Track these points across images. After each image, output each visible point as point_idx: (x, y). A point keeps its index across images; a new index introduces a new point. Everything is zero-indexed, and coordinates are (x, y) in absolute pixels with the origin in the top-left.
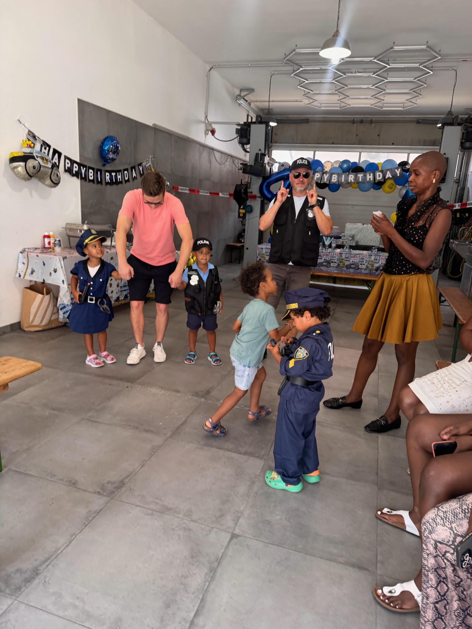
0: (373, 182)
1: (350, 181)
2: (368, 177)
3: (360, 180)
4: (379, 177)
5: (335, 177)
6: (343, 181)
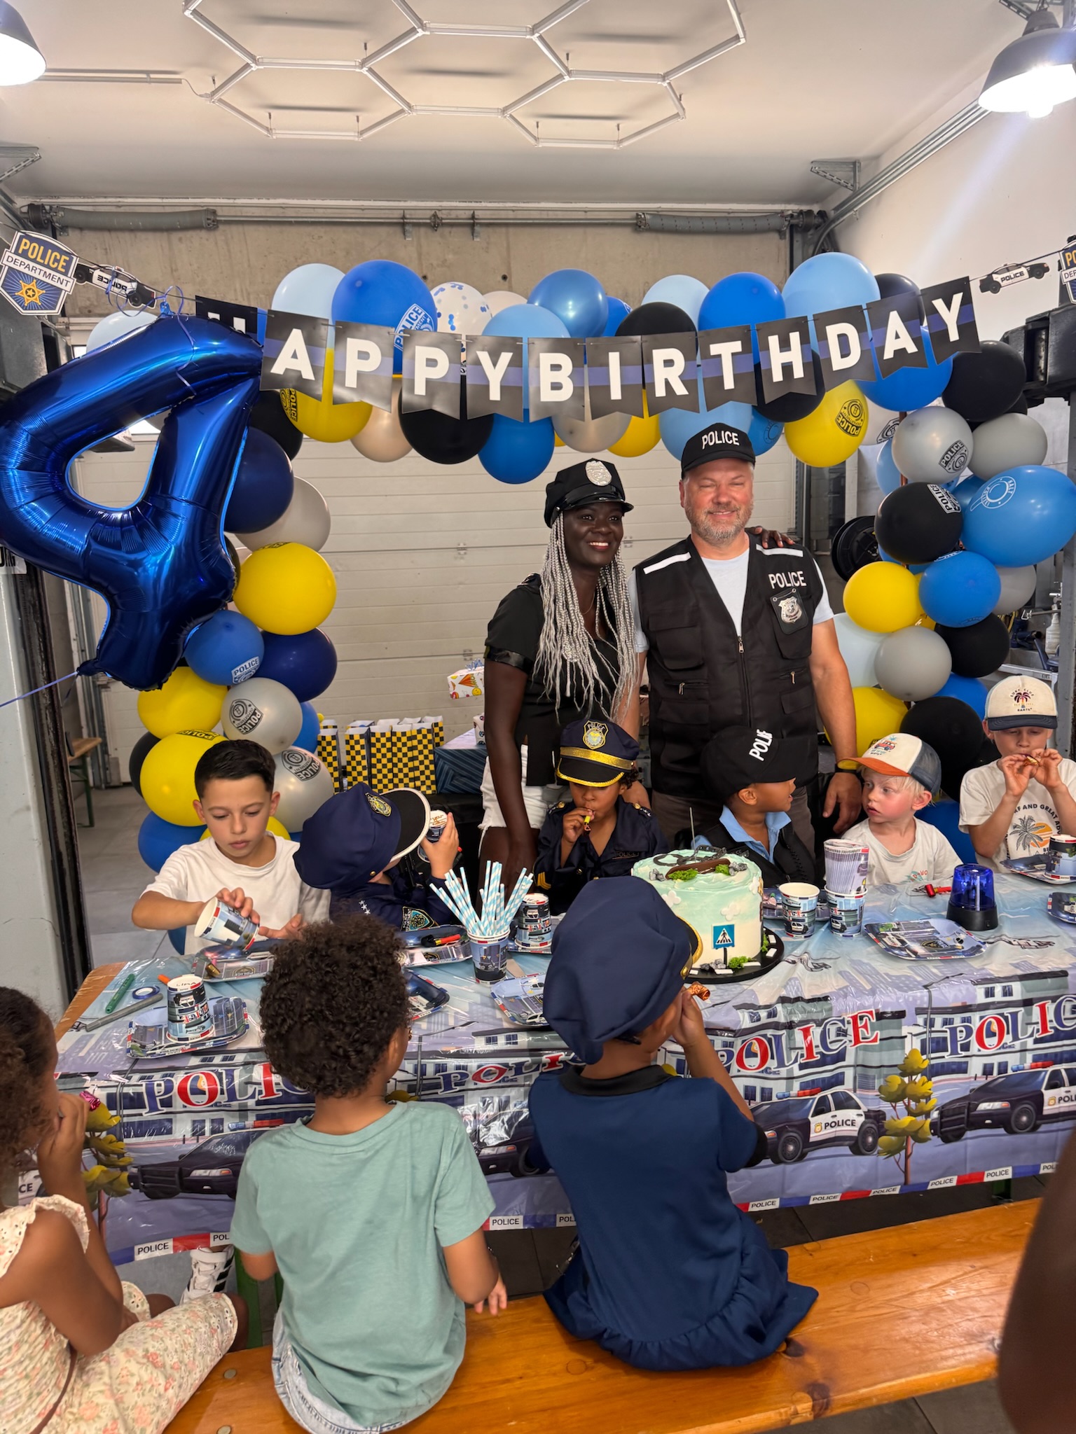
1: (660, 392)
2: (777, 359)
3: (729, 384)
4: (845, 353)
5: (556, 367)
6: (616, 394)
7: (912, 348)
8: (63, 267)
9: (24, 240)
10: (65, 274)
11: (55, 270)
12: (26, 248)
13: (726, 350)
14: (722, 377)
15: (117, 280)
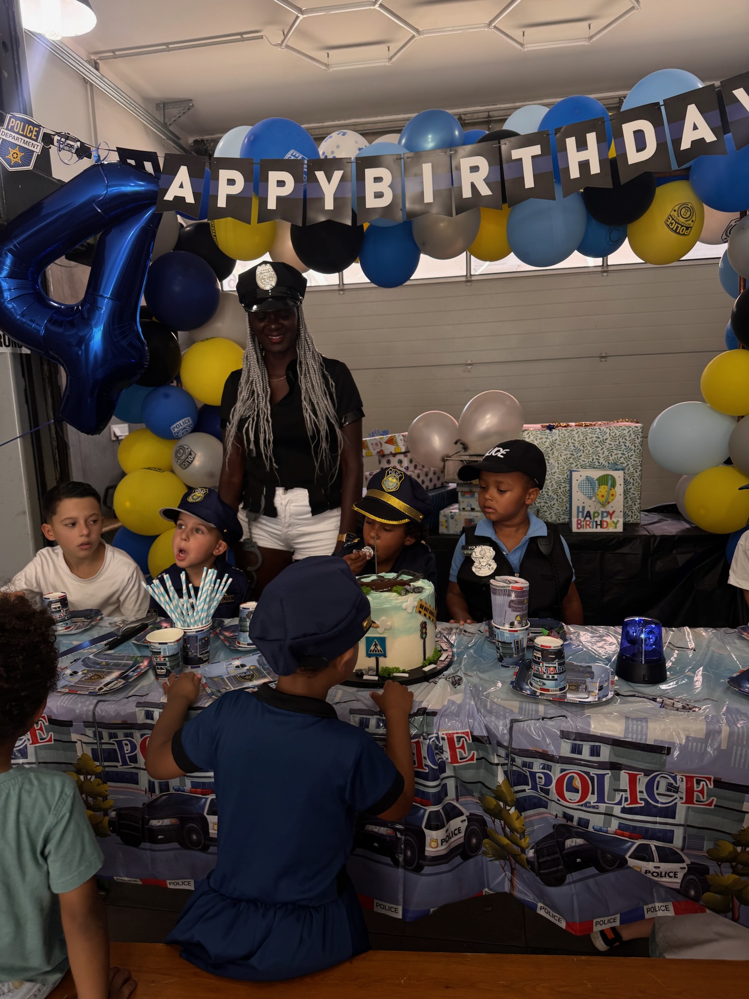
0: (608, 184)
1: (467, 193)
2: (574, 157)
3: (529, 183)
4: (641, 146)
5: (378, 180)
6: (429, 198)
7: (710, 137)
8: (35, 136)
9: (12, 120)
10: (36, 141)
11: (30, 138)
12: (13, 125)
13: (526, 155)
14: (522, 179)
15: (69, 142)
